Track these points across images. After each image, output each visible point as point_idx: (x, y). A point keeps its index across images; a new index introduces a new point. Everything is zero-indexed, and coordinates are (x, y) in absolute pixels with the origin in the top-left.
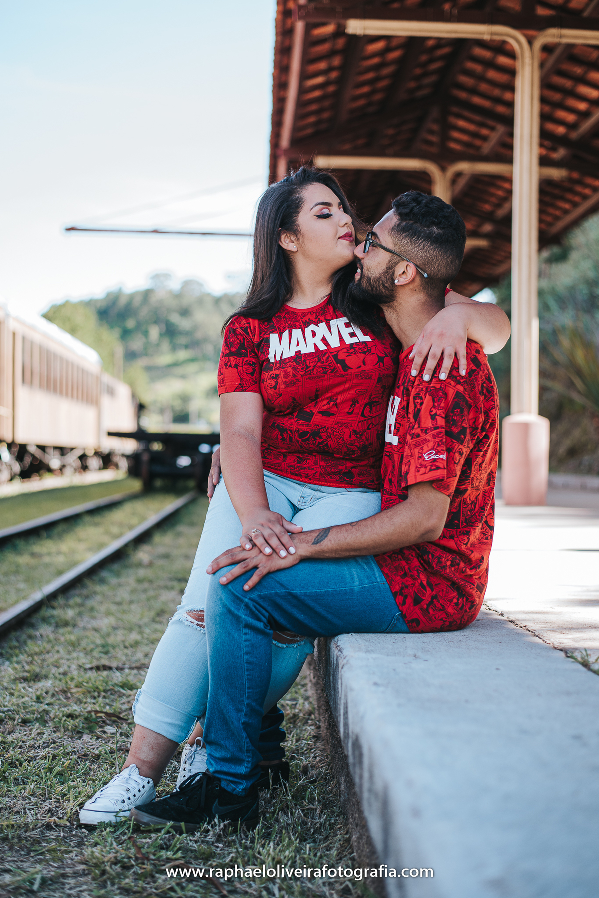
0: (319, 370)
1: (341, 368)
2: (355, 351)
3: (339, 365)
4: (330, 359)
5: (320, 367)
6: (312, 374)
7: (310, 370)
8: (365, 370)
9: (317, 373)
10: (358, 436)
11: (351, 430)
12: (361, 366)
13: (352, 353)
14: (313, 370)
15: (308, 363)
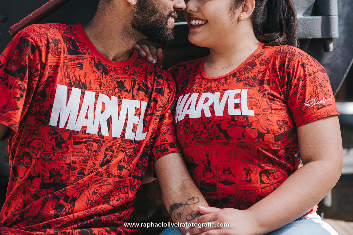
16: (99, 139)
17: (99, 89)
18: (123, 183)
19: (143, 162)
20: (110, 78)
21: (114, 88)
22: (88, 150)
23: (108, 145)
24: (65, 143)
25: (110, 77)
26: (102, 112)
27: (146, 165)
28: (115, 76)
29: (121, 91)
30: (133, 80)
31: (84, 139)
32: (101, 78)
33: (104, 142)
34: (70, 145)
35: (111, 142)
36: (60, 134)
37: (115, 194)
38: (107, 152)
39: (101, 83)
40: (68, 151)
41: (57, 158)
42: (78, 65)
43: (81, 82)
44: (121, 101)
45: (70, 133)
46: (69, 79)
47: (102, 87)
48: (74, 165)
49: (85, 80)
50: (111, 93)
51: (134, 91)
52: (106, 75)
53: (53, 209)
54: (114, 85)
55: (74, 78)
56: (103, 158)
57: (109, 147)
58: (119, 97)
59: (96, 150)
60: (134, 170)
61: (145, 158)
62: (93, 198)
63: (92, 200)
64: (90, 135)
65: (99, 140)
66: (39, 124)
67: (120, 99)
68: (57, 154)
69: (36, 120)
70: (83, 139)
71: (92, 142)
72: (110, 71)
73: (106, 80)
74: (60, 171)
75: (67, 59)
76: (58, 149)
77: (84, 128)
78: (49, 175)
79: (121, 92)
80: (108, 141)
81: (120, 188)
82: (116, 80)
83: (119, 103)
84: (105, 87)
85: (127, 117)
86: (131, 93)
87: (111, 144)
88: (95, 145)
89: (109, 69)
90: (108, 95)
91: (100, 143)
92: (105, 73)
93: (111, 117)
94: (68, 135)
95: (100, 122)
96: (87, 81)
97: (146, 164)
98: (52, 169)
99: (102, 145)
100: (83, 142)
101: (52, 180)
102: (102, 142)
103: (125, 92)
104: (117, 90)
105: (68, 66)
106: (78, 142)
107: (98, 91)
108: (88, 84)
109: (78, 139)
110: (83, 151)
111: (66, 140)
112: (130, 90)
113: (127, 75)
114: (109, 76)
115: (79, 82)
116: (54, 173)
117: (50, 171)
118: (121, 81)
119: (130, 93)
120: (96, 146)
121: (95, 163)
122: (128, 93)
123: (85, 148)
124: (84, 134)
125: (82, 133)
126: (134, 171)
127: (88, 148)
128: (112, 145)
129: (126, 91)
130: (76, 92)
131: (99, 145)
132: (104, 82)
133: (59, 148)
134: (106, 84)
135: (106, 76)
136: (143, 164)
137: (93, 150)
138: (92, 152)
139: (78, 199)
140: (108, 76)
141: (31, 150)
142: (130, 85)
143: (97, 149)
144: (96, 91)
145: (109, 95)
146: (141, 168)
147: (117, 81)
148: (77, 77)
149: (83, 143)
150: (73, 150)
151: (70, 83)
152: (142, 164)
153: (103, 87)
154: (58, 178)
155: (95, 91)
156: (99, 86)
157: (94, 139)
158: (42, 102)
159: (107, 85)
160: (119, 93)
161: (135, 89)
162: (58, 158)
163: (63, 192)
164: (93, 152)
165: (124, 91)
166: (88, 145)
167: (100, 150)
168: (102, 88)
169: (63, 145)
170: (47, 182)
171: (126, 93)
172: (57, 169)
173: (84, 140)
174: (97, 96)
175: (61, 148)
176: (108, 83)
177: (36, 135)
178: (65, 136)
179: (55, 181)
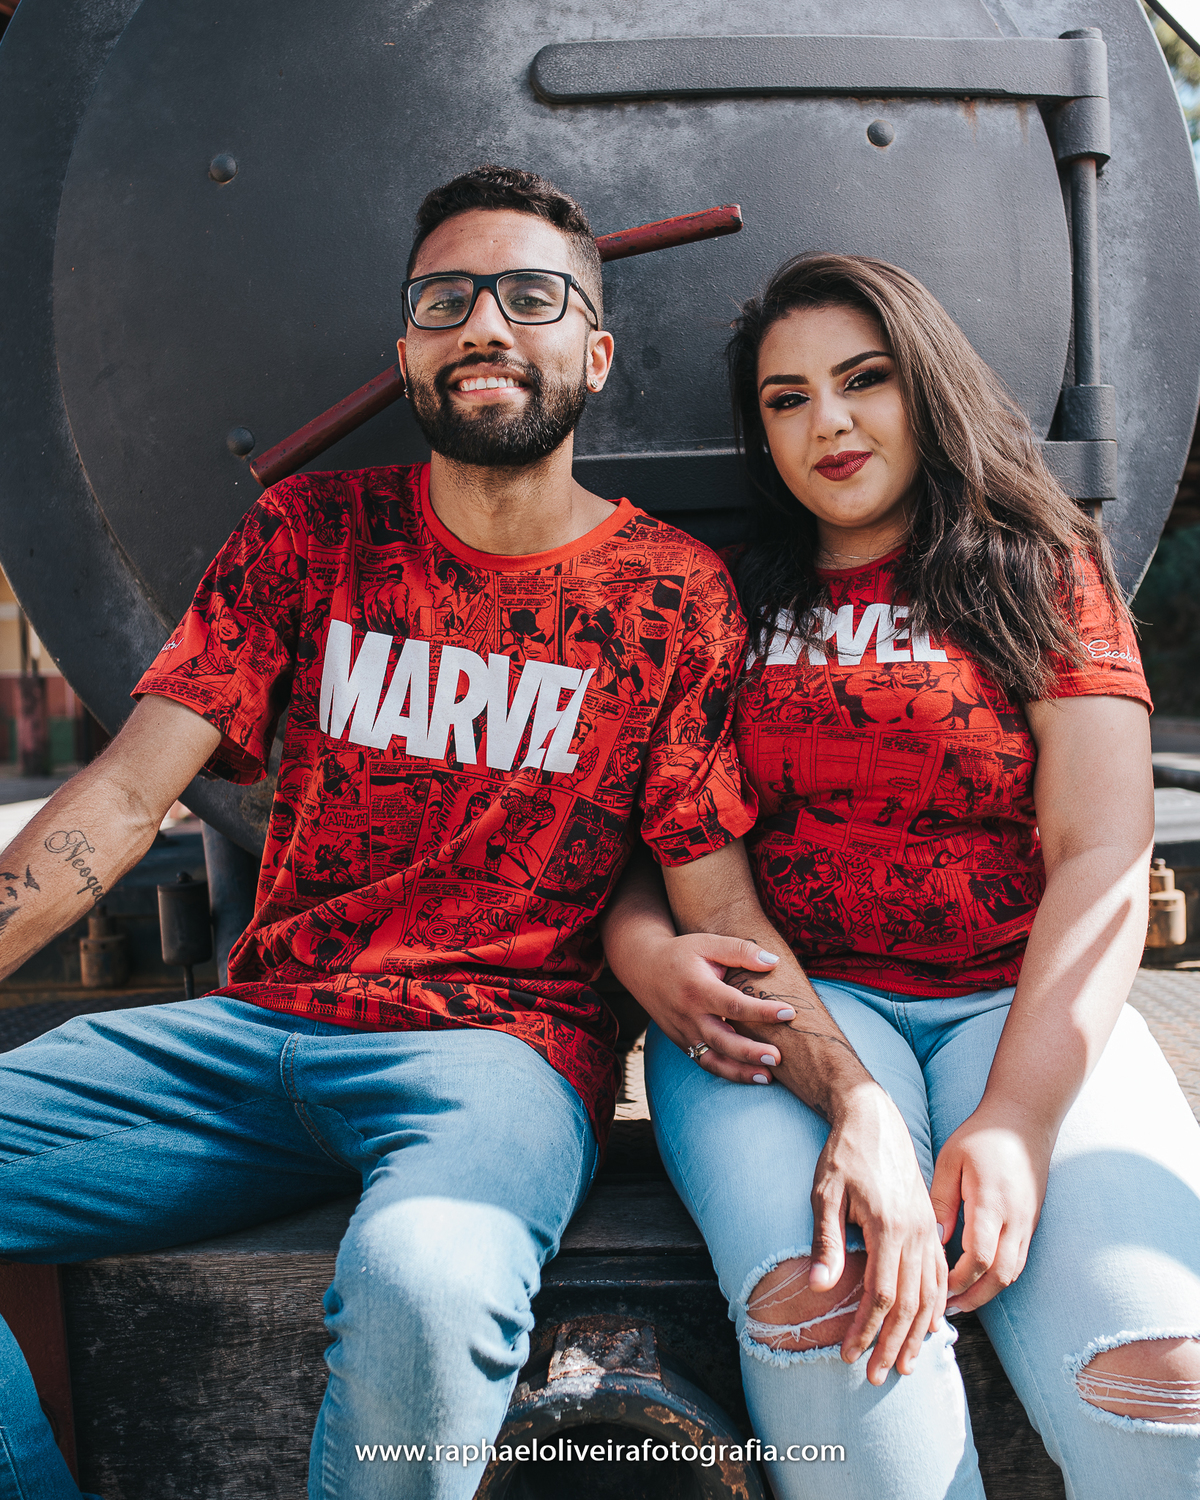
0: (793, 713)
1: (848, 717)
2: (891, 681)
3: (843, 708)
4: (824, 691)
5: (795, 704)
6: (776, 718)
7: (771, 709)
8: (909, 731)
9: (787, 718)
10: (910, 881)
11: (889, 865)
12: (898, 720)
13: (883, 683)
14: (779, 708)
15: (770, 692)
16: (449, 771)
17: (444, 633)
18: (506, 902)
19: (571, 854)
20: (482, 602)
21: (501, 630)
22: (418, 799)
23: (477, 787)
24: (348, 782)
25: (484, 599)
26: (459, 698)
27: (578, 863)
28: (499, 596)
29: (521, 640)
30: (567, 606)
31: (401, 772)
32: (455, 602)
33: (462, 780)
34: (361, 786)
35: (484, 781)
36: (333, 756)
37: (481, 930)
38: (473, 809)
39: (452, 617)
40: (358, 800)
41: (331, 818)
42: (391, 572)
43: (395, 616)
44: (521, 668)
45: (360, 754)
46: (359, 610)
47: (453, 628)
48: (378, 838)
49: (406, 611)
50: (488, 646)
51: (567, 637)
52: (470, 593)
53: (313, 953)
54: (502, 623)
55: (375, 608)
56: (461, 823)
57: (478, 793)
58: (514, 657)
59: (439, 799)
60: (541, 872)
61: (576, 843)
62: (418, 929)
63: (415, 934)
64: (418, 761)
65: (449, 773)
66: (299, 727)
67: (516, 663)
68: (329, 810)
69: (292, 719)
70: (399, 770)
71: (428, 780)
72: (486, 583)
73: (468, 608)
74: (342, 851)
75: (367, 554)
76: (331, 796)
77: (398, 743)
78: (315, 862)
79: (523, 641)
80: (474, 778)
81: (497, 914)
82: (509, 610)
83: (515, 672)
84: (463, 628)
85: (534, 714)
86: (557, 646)
87: (486, 785)
88: (435, 786)
89: (479, 577)
90: (478, 652)
91: (452, 782)
92: (464, 588)
93: (484, 713)
94: (355, 758)
95: (452, 727)
96: (409, 611)
97: (578, 859)
98: (321, 847)
99: (457, 788)
100: (401, 780)
101: (326, 872)
102: (456, 778)
103: (534, 644)
104: (508, 638)
105: (365, 575)
106: (383, 777)
107: (440, 638)
108: (411, 619)
109: (382, 769)
110: (404, 803)
111: (350, 772)
112: (553, 635)
113: (546, 593)
114: (481, 598)
115: (389, 618)
116: (329, 858)
117: (318, 852)
118: (525, 611)
119: (551, 646)
120: (440, 790)
121: (440, 834)
122: (546, 645)
123: (409, 794)
124: (398, 756)
125: (391, 754)
126: (543, 875)
127: (417, 795)
128: (487, 789)
129: (541, 639)
130: (378, 643)
131: (447, 787)
132: (460, 615)
133: (334, 794)
134: (467, 621)
135: (472, 596)
136: (570, 861)
137: (430, 801)
138: (428, 805)
139: (377, 927)
140: (478, 595)
141: (291, 795)
142: (554, 623)
143: (443, 798)
144: (433, 638)
145: (482, 652)
146: (562, 869)
147: (512, 610)
148: (385, 604)
149: (400, 782)
150: (373, 799)
151: (361, 619)
152: (568, 858)
153: (456, 629)
154: (338, 871)
155: (429, 639)
156: (443, 626)
157: (435, 771)
158: (306, 670)
159: (470, 623)
160: (514, 644)
161: (568, 634)
162: (334, 818)
163: (338, 913)
164: (431, 805)
165: (533, 639)
166: (417, 788)
167: (453, 802)
168: (452, 632)
169: (344, 786)
170: (315, 879)
171: (540, 647)
172: (334, 846)
173: (403, 773)
174: (435, 653)
175: (339, 793)
176: (472, 619)
177: (295, 758)
178: (347, 761)
179: (335, 879)
